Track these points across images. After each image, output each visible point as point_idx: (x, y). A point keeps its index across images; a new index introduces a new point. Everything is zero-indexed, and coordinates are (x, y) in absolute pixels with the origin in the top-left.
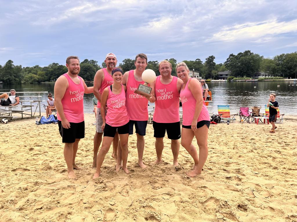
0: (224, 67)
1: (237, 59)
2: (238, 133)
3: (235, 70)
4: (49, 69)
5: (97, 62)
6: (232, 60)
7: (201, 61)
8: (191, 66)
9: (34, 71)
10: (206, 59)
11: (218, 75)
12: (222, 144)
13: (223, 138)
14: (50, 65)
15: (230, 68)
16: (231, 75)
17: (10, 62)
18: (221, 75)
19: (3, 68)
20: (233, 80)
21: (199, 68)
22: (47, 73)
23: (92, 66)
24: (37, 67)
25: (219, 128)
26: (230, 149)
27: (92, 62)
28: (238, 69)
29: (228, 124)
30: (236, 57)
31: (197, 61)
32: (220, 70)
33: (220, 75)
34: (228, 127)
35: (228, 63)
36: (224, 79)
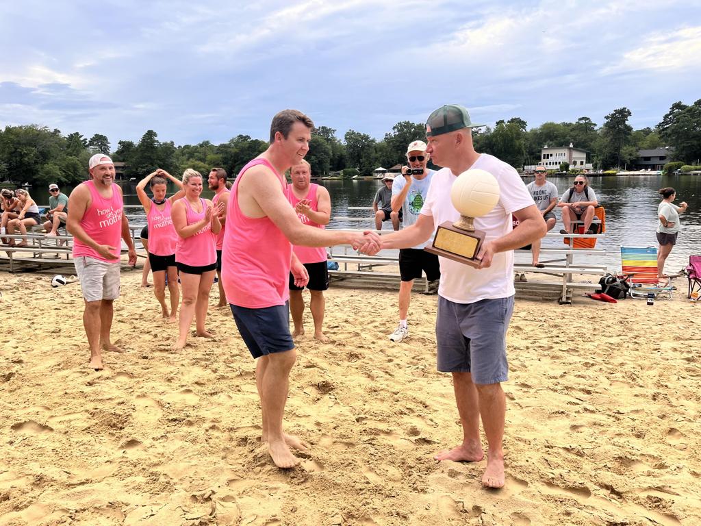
0: (657, 137)
1: (692, 116)
2: (678, 339)
3: (685, 145)
4: (229, 150)
5: (334, 131)
6: (679, 119)
7: (591, 124)
8: (566, 136)
9: (200, 153)
10: (607, 118)
11: (638, 158)
12: (619, 375)
13: (625, 353)
14: (232, 140)
15: (672, 140)
16: (676, 158)
17: (151, 134)
18: (648, 159)
19: (137, 149)
20: (680, 172)
21: (585, 141)
22: (225, 158)
23: (323, 141)
24: (205, 144)
25: (618, 318)
26: (641, 400)
27: (322, 132)
28: (695, 142)
29: (649, 304)
30: (691, 111)
31: (581, 122)
32: (645, 146)
33: (643, 159)
34: (647, 315)
35: (667, 128)
36: (654, 168)
